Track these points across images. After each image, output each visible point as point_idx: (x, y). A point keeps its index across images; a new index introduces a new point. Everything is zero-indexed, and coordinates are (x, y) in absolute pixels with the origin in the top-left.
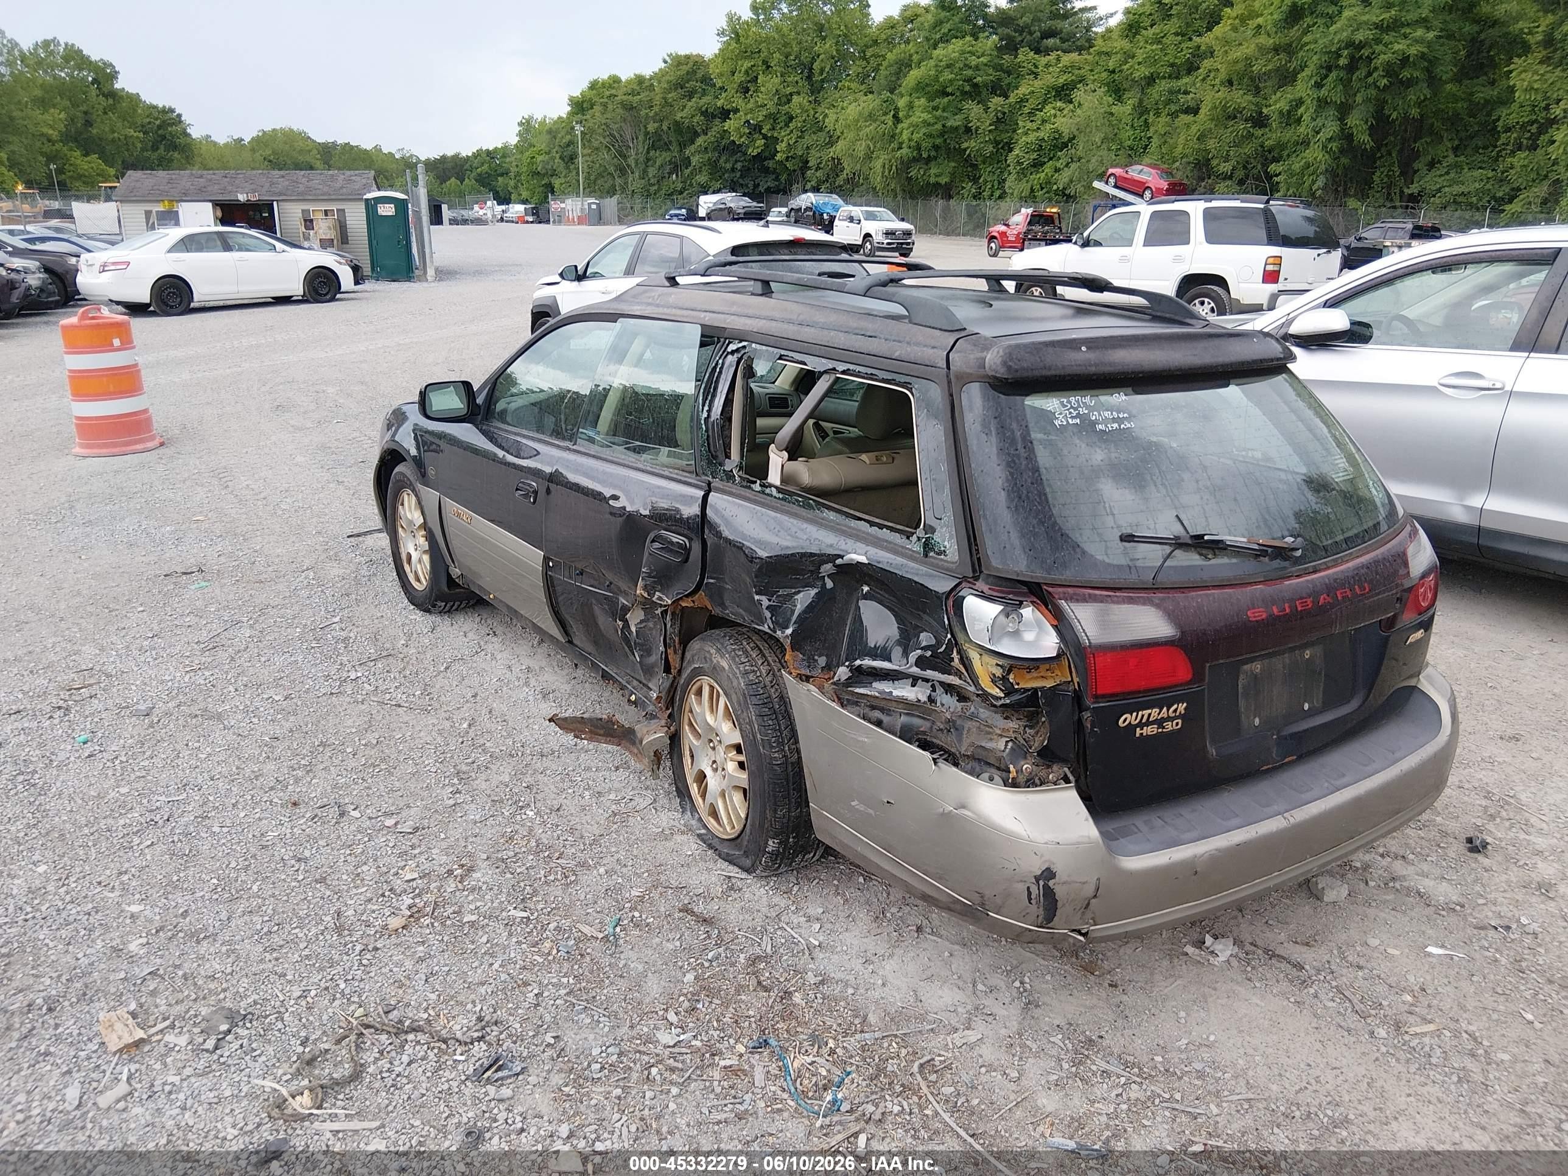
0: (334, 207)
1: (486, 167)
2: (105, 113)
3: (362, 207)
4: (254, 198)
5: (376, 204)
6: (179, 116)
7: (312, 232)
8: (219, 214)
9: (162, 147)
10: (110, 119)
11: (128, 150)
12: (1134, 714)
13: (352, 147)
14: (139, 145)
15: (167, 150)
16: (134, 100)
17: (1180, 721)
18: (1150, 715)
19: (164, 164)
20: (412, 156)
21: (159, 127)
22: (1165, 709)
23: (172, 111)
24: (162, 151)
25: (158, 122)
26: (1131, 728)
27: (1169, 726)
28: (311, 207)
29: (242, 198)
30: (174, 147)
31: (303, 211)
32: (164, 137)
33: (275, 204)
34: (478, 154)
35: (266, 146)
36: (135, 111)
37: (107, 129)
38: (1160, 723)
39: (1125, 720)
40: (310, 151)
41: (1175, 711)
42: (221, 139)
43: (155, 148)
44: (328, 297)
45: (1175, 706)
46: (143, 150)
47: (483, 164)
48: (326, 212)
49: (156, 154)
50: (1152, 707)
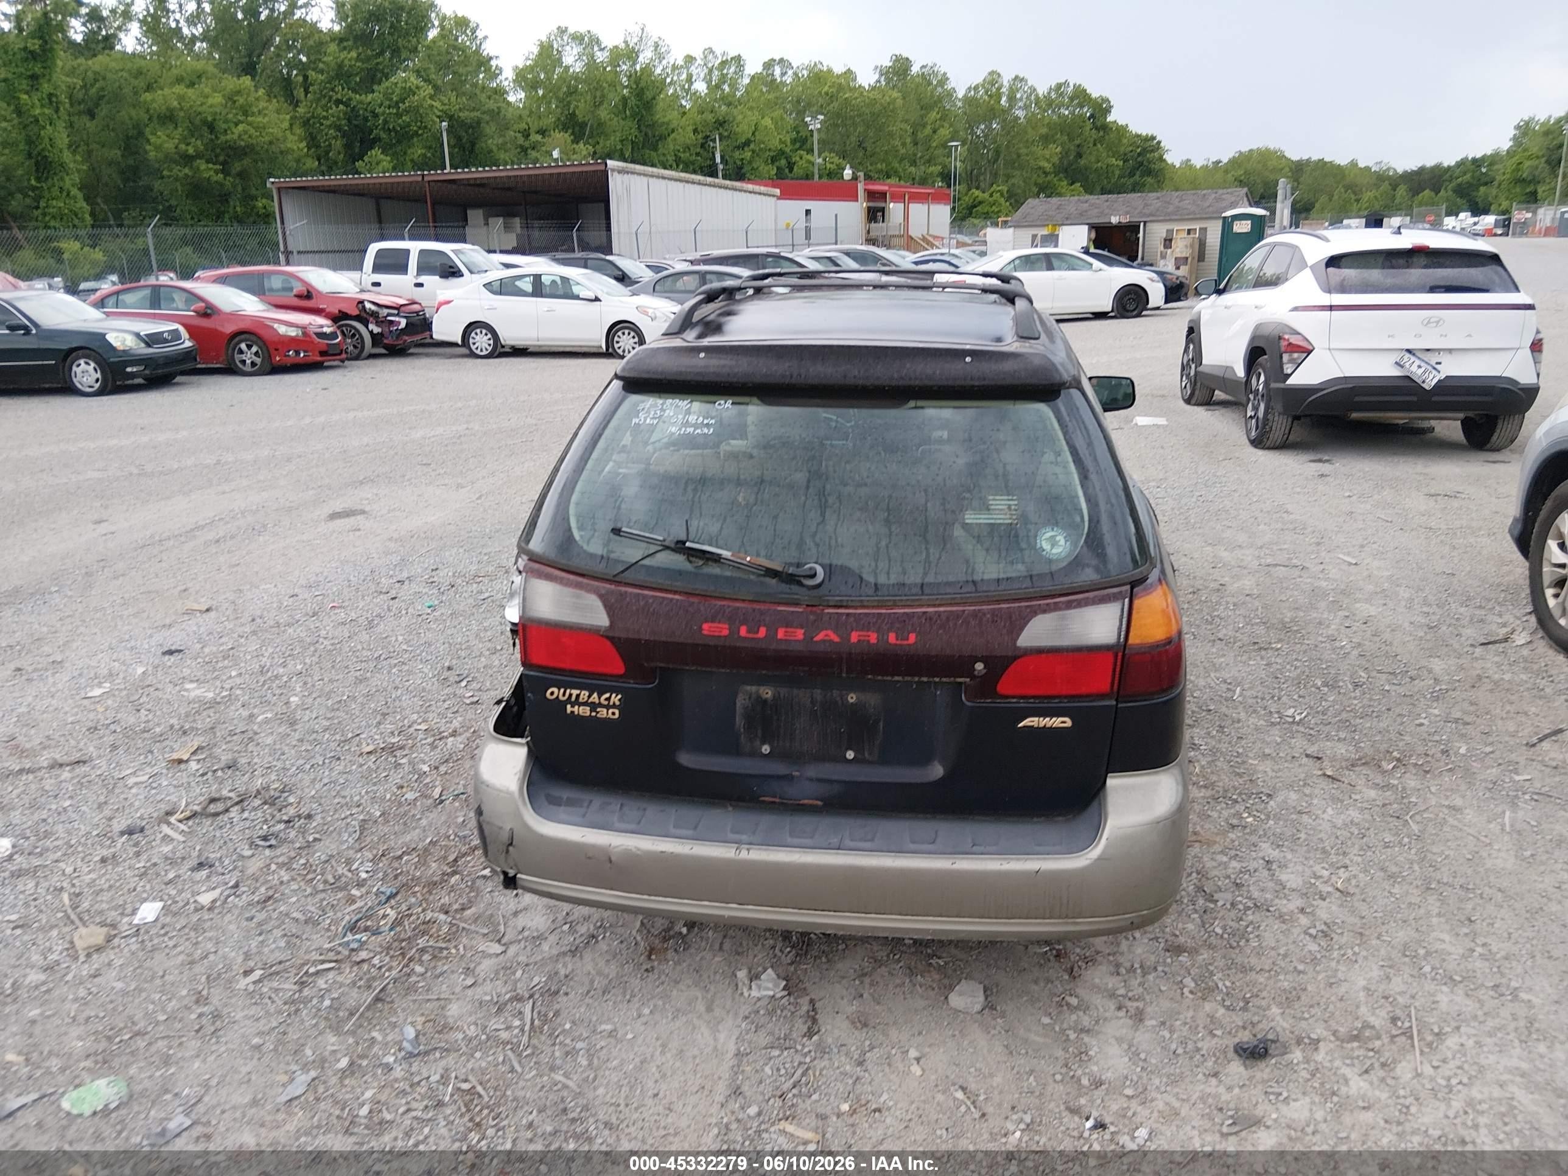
0: (1197, 226)
1: (1468, 176)
2: (1095, 145)
3: (1220, 223)
4: (1125, 220)
5: (1233, 221)
6: (1159, 142)
7: (1169, 251)
8: (1093, 235)
9: (1138, 173)
10: (1098, 150)
11: (1107, 178)
12: (562, 690)
13: (1326, 163)
14: (1117, 172)
15: (1142, 176)
16: (1122, 130)
17: (617, 712)
18: (578, 696)
19: (1136, 188)
20: (1388, 169)
21: (1139, 154)
22: (595, 695)
23: (1153, 138)
24: (1137, 177)
25: (1139, 150)
26: (560, 705)
27: (603, 713)
28: (1176, 227)
29: (1114, 220)
30: (1149, 172)
31: (1168, 231)
32: (1141, 164)
33: (1142, 225)
34: (1462, 163)
35: (1239, 166)
36: (1120, 141)
37: (1093, 160)
38: (594, 707)
39: (552, 693)
40: (1282, 169)
41: (608, 699)
42: (1198, 162)
43: (1132, 174)
44: (1135, 313)
45: (607, 695)
46: (1120, 177)
47: (1465, 173)
48: (1189, 232)
49: (1132, 180)
50: (581, 689)
